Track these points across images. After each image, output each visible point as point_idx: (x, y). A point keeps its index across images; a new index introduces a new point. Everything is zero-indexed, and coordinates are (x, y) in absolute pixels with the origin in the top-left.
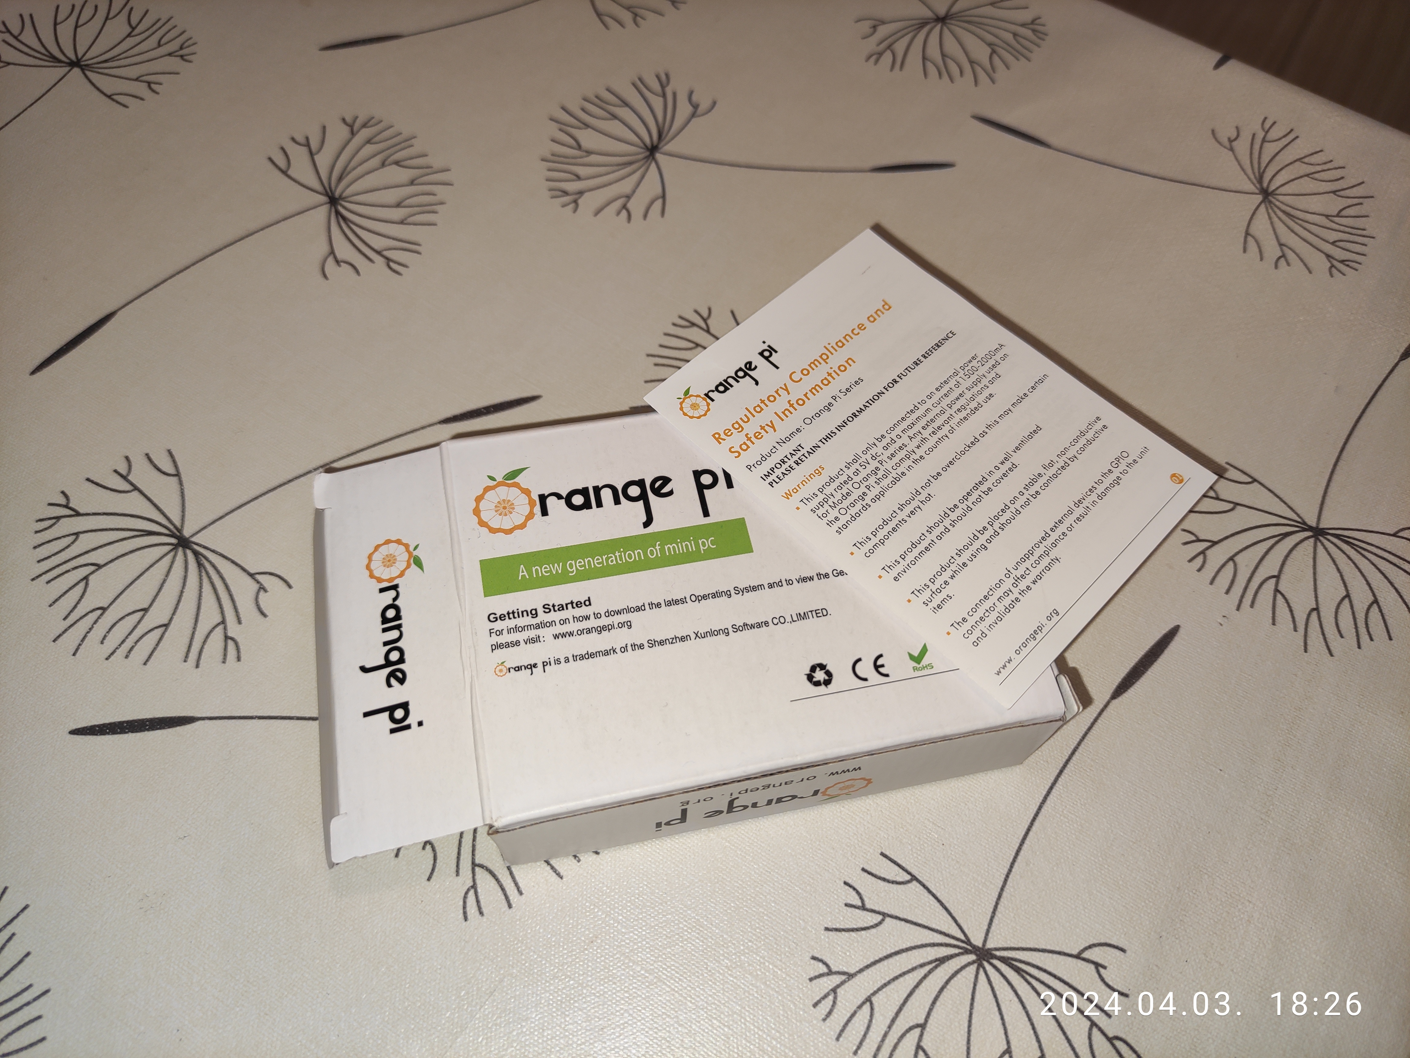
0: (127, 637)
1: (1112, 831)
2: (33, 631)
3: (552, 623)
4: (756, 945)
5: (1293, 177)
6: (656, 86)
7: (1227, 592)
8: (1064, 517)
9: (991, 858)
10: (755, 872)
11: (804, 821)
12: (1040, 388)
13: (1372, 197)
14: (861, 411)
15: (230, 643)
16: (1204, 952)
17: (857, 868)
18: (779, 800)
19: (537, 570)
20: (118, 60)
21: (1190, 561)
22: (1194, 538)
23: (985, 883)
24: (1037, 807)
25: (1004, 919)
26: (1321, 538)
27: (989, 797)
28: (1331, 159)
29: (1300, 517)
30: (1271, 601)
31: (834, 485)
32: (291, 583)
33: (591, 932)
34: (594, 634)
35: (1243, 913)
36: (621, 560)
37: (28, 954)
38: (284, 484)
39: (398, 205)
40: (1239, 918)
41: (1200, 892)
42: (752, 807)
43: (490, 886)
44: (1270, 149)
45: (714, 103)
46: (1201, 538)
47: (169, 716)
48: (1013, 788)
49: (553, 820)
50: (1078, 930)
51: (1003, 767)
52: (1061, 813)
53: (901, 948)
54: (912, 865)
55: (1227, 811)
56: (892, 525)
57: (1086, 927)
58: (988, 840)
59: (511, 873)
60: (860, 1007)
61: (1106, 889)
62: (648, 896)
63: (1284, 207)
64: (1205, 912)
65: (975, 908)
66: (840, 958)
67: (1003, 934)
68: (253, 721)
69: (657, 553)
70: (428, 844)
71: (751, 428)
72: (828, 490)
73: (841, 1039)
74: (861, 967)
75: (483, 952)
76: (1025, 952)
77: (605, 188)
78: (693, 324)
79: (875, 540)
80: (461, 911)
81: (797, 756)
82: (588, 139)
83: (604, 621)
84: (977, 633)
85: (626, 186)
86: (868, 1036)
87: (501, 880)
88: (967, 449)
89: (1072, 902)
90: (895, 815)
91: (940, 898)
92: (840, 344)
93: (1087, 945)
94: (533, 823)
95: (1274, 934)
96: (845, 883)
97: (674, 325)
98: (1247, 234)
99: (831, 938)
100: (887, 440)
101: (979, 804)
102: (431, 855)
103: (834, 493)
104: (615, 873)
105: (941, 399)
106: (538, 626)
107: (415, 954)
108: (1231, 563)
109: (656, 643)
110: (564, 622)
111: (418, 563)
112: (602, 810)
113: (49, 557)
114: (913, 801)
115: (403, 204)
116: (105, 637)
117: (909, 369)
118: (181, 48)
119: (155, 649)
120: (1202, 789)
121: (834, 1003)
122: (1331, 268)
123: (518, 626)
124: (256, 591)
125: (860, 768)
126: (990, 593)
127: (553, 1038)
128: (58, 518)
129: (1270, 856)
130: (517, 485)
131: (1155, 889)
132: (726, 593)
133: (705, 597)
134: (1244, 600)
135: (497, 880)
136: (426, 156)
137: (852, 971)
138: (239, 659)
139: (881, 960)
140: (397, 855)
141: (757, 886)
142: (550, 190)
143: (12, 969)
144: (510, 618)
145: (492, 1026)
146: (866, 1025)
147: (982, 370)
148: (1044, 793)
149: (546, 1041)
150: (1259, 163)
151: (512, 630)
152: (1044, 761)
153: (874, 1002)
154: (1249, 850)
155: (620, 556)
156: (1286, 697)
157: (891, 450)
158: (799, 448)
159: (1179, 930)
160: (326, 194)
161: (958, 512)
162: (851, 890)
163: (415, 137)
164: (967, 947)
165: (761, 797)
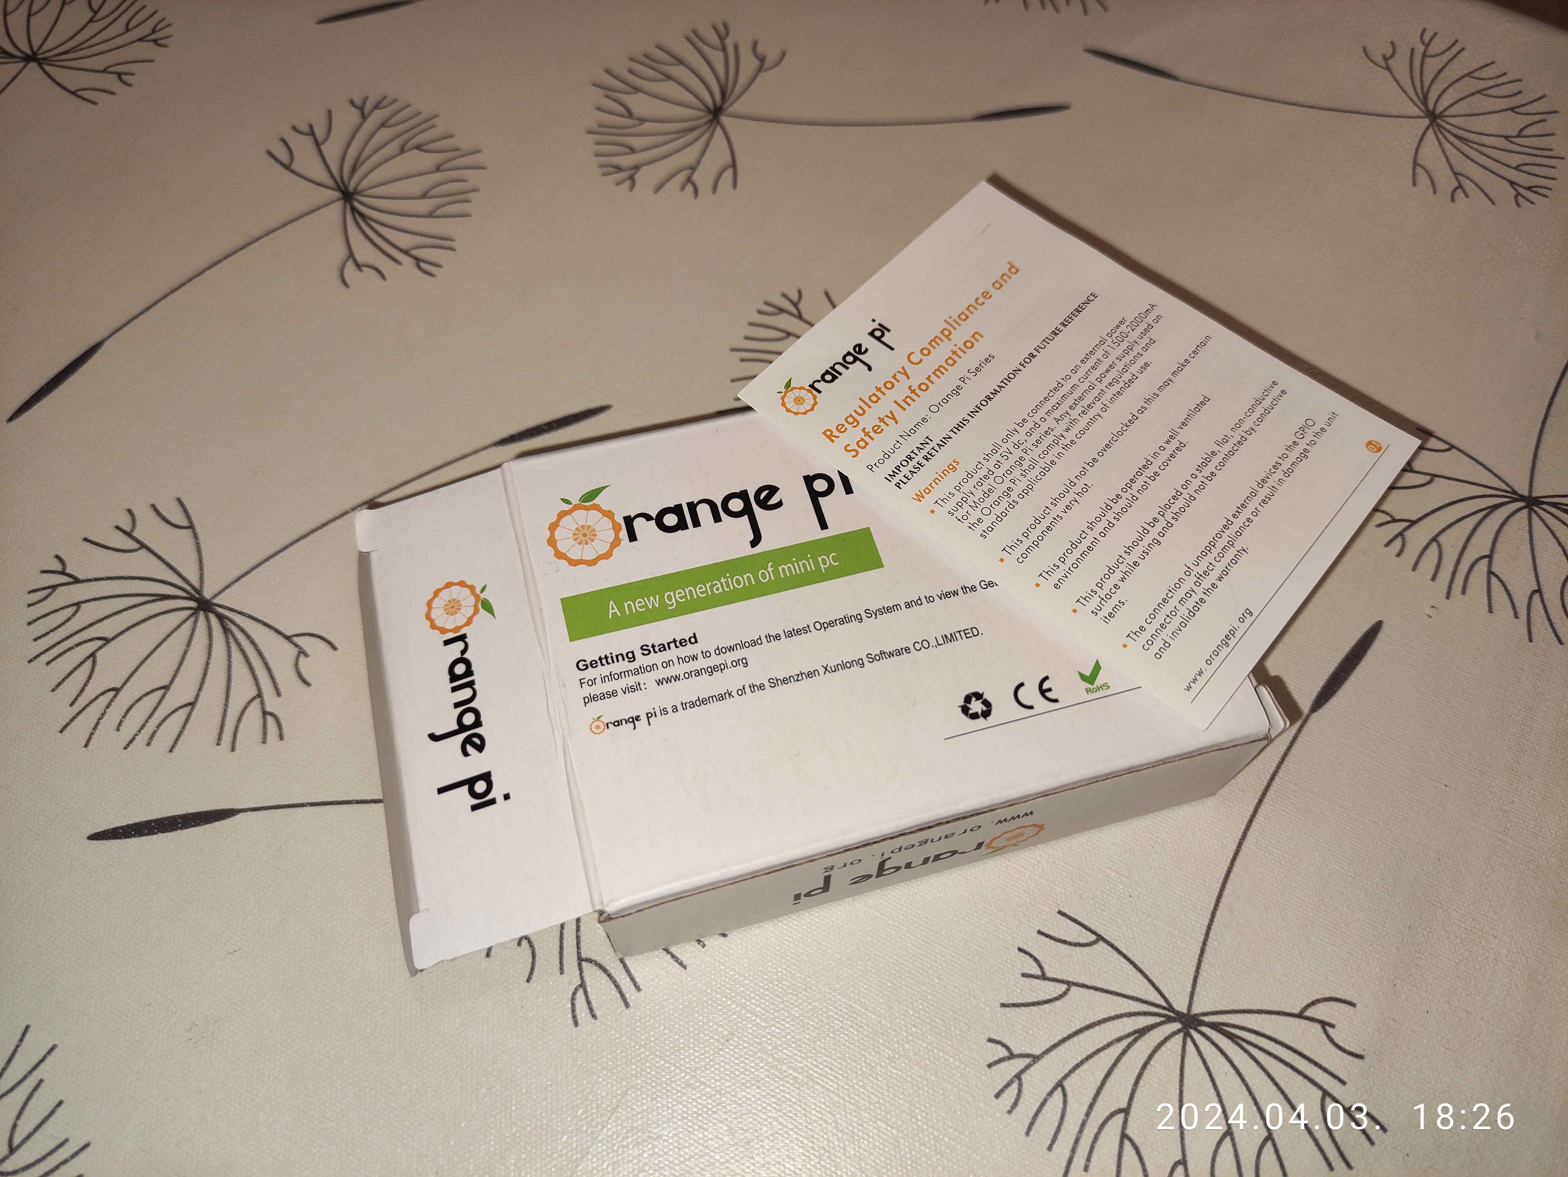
0: (147, 721)
1: (1326, 865)
2: (35, 722)
3: (653, 667)
4: (921, 1030)
5: (1463, 95)
6: (714, 39)
7: (1434, 578)
8: (1247, 501)
9: (1188, 908)
10: (912, 944)
11: (964, 880)
12: (1203, 351)
13: (1557, 112)
14: (996, 392)
15: (270, 719)
16: (1448, 999)
17: (1032, 931)
18: (937, 858)
19: (629, 606)
20: (81, 50)
21: (1388, 544)
22: (1389, 519)
23: (1183, 938)
24: (1236, 844)
25: (1210, 978)
26: (1535, 508)
27: (1179, 836)
28: (1505, 71)
29: (1509, 486)
30: (1485, 585)
31: (973, 481)
32: (336, 644)
33: (725, 1029)
34: (705, 677)
35: (1489, 951)
36: (728, 586)
37: (60, 1103)
38: (318, 528)
39: (424, 196)
40: (1484, 956)
41: (1435, 930)
42: (906, 868)
43: (601, 984)
44: (1432, 66)
45: (783, 54)
46: (1397, 518)
47: (204, 810)
48: (1206, 825)
49: (676, 899)
50: (1297, 985)
51: (1192, 801)
52: (1265, 849)
53: (1092, 1021)
54: (1096, 923)
55: (1457, 834)
56: (1046, 523)
57: (1305, 980)
58: (1182, 887)
59: (625, 967)
60: (1050, 1094)
61: (1325, 935)
62: (789, 982)
63: (1455, 131)
64: (1443, 952)
65: (1175, 968)
66: (1022, 1038)
67: (1210, 996)
68: (305, 809)
69: (770, 576)
70: (524, 939)
71: (868, 421)
72: (966, 488)
73: (1032, 1133)
74: (1048, 1046)
75: (600, 1062)
76: (1238, 1015)
77: (665, 160)
78: (782, 310)
79: (1027, 543)
80: (570, 1016)
81: (958, 803)
82: (639, 104)
83: (715, 660)
84: (1158, 643)
85: (689, 156)
86: (1063, 1127)
87: (613, 975)
88: (1125, 428)
89: (1288, 952)
90: (1071, 866)
91: (1133, 959)
92: (964, 317)
93: (1310, 1001)
94: (652, 904)
95: (1528, 972)
96: (1020, 950)
97: (760, 312)
98: (1415, 164)
99: (1008, 1015)
100: (1030, 424)
101: (1168, 846)
102: (528, 952)
103: (973, 490)
104: (747, 957)
105: (1088, 372)
106: (637, 672)
107: (519, 1070)
108: (1434, 545)
109: (779, 682)
110: (668, 664)
111: (488, 607)
112: (732, 884)
113: (47, 634)
114: (1090, 848)
115: (430, 194)
116: (121, 722)
117: (1046, 340)
118: (154, 32)
119: (181, 733)
120: (1427, 809)
121: (1020, 1091)
122: (1516, 197)
123: (613, 673)
124: (295, 656)
125: (1031, 813)
126: (1170, 595)
127: (691, 1157)
128: (54, 587)
129: (1513, 882)
130: (597, 508)
131: (1382, 930)
132: (856, 618)
133: (831, 624)
134: (1454, 586)
135: (609, 976)
136: (452, 136)
137: (1037, 1052)
138: (281, 737)
139: (1070, 1037)
140: (488, 955)
141: (916, 961)
142: (601, 166)
143: (43, 1122)
144: (602, 665)
145: (618, 1148)
146: (1059, 1115)
147: (1134, 336)
148: (1243, 827)
149: (684, 1162)
150: (1422, 82)
151: (606, 678)
152: (1239, 790)
153: (1066, 1087)
154: (1488, 876)
155: (727, 582)
156: (1513, 695)
157: (1036, 436)
158: (927, 440)
159: (1415, 975)
160: (339, 189)
161: (1122, 503)
162: (1027, 957)
163: (437, 116)
164: (1170, 1014)
165: (916, 855)
